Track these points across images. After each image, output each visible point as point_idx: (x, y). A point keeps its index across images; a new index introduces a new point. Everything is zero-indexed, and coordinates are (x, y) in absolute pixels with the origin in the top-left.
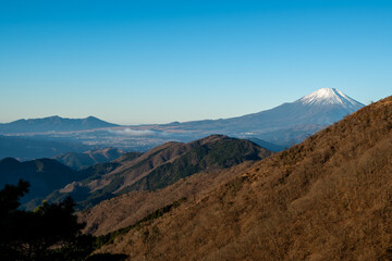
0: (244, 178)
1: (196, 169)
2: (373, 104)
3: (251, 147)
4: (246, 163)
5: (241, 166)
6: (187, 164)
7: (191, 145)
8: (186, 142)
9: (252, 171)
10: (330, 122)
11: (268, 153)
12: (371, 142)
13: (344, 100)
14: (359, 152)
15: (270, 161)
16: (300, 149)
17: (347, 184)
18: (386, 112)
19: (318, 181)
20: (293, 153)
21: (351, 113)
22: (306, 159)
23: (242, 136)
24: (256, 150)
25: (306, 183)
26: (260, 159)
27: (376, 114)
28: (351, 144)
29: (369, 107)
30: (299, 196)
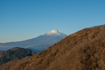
0: (27, 63)
1: (9, 60)
2: (71, 35)
3: (29, 51)
4: (27, 57)
5: (26, 58)
6: (6, 59)
7: (7, 51)
8: (5, 50)
9: (29, 60)
10: (56, 42)
11: (35, 53)
12: (70, 48)
13: (61, 34)
14: (66, 52)
15: (36, 56)
16: (46, 51)
17: (62, 63)
18: (75, 38)
19: (53, 62)
20: (44, 53)
21: (63, 38)
22: (48, 55)
23: (25, 47)
24: (30, 52)
25: (48, 63)
26: (32, 55)
27: (71, 38)
28: (63, 49)
29: (69, 36)
30: (46, 68)
